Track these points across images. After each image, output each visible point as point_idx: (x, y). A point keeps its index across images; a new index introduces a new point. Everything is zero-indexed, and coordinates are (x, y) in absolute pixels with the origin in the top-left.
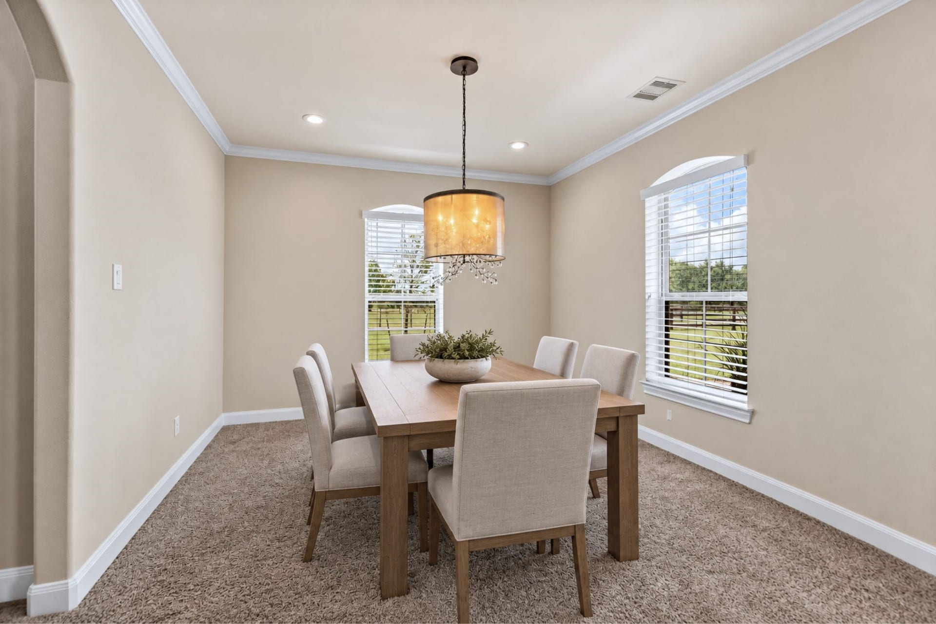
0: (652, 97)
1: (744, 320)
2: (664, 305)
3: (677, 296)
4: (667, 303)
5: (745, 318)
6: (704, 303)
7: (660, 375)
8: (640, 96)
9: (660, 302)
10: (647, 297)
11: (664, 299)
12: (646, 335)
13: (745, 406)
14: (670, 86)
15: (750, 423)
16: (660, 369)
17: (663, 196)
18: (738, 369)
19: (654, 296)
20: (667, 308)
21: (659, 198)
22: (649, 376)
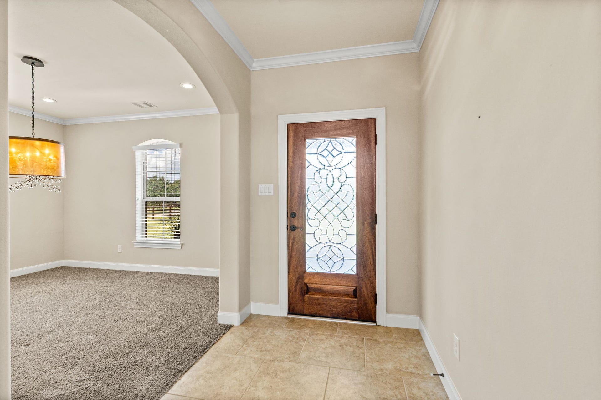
0: (142, 107)
1: (178, 210)
2: (145, 203)
3: (151, 199)
4: (146, 202)
5: (179, 209)
6: (164, 202)
7: (143, 237)
8: (136, 104)
9: (143, 202)
10: (136, 200)
11: (145, 200)
12: (136, 218)
13: (179, 243)
14: (150, 106)
15: (181, 249)
16: (143, 234)
17: (145, 151)
18: (177, 232)
19: (140, 199)
20: (146, 205)
21: (142, 152)
22: (137, 239)
